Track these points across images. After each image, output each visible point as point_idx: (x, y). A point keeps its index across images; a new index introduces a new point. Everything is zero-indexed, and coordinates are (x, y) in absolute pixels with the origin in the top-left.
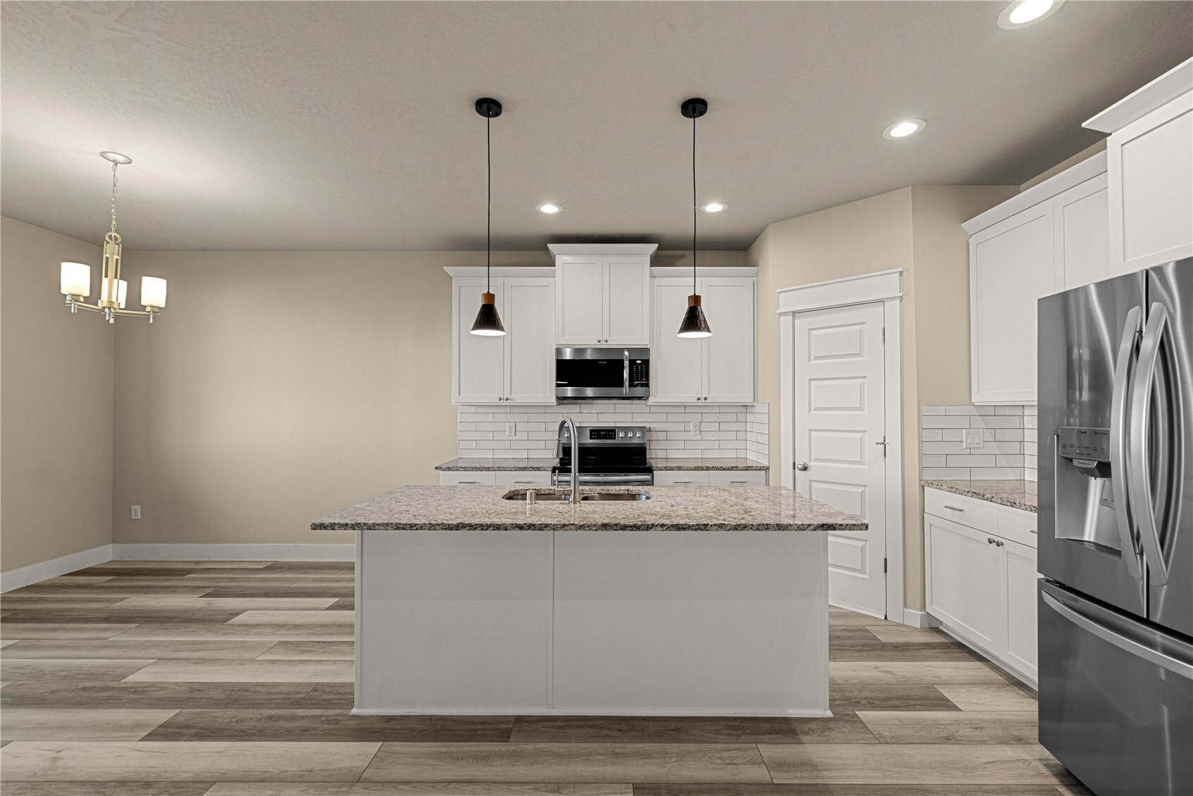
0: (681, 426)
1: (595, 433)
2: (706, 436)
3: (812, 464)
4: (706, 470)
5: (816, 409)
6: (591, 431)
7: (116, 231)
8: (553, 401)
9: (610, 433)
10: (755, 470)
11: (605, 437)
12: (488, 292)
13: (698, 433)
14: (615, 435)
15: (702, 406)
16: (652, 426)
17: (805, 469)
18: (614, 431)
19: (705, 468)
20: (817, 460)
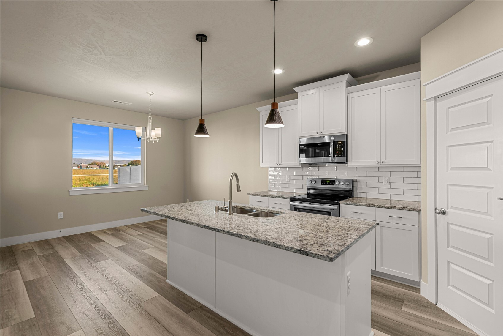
0: (376, 180)
1: (324, 182)
2: (393, 186)
3: (448, 211)
4: (373, 207)
5: (452, 169)
6: (322, 180)
7: (151, 116)
8: (298, 165)
9: (331, 182)
10: (410, 210)
11: (329, 184)
12: (202, 118)
13: (388, 184)
14: (334, 183)
15: (380, 167)
16: (358, 178)
17: (444, 213)
18: (334, 181)
19: (372, 206)
20: (452, 208)
